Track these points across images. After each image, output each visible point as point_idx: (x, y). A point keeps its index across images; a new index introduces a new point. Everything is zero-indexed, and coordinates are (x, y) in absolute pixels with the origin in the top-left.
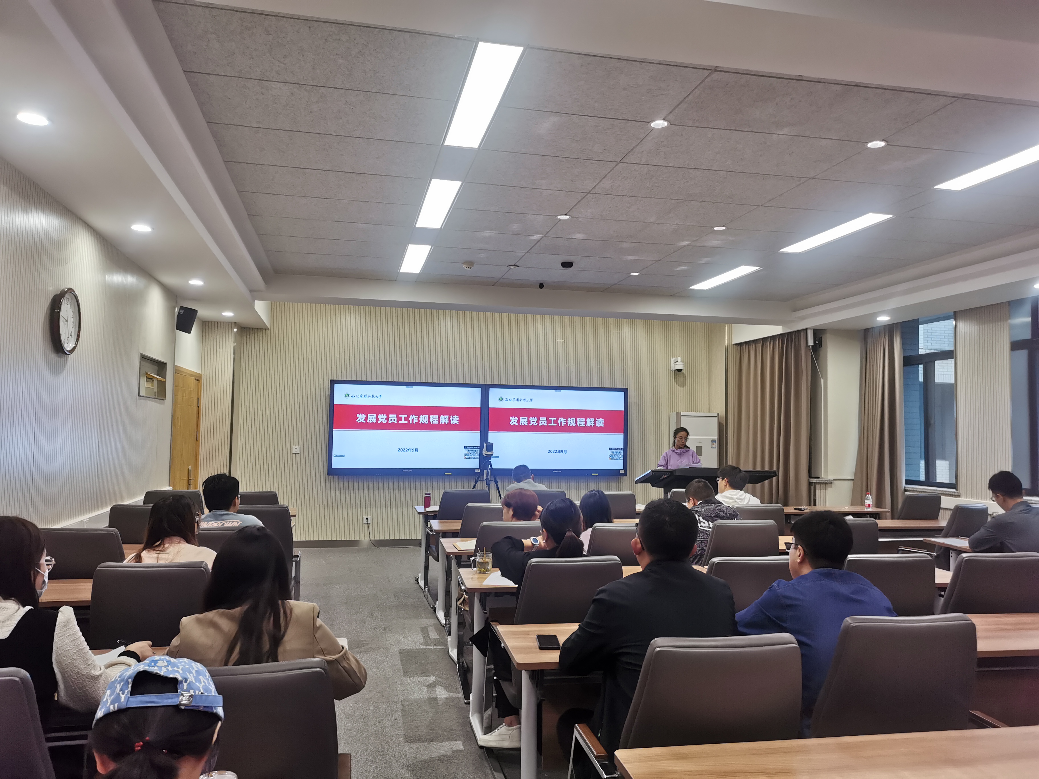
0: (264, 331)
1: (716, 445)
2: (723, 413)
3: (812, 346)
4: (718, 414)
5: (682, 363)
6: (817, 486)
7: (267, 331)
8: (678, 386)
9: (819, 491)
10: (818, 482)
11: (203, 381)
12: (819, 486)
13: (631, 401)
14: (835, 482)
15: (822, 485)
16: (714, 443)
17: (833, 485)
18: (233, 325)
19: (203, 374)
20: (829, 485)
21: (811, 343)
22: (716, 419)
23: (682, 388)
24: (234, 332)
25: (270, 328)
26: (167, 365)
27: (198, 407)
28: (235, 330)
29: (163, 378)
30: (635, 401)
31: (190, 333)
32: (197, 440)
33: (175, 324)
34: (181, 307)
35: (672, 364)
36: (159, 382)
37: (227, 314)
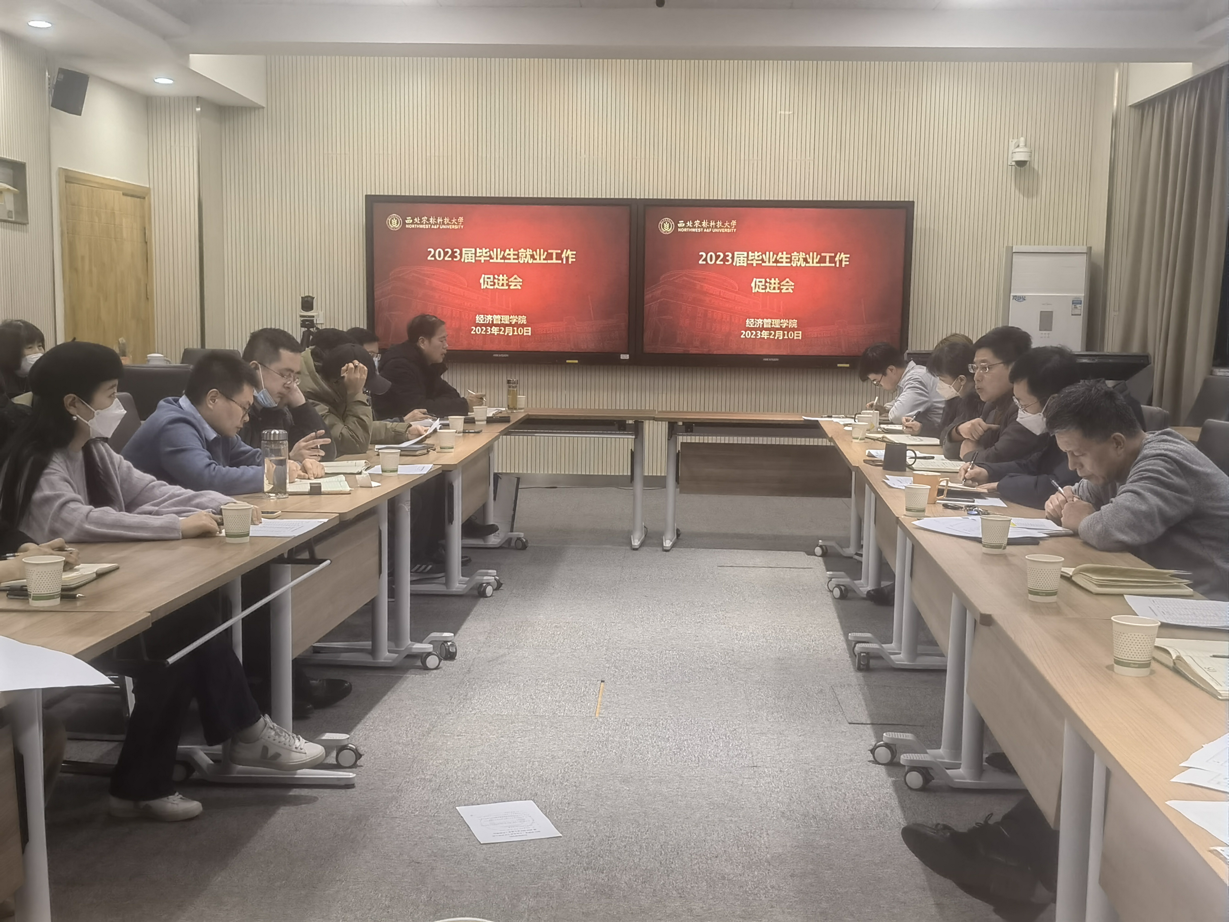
0: (257, 112)
1: (1081, 309)
2: (1099, 246)
4: (1090, 249)
5: (1027, 149)
7: (261, 110)
8: (1021, 196)
11: (154, 199)
16: (1078, 306)
18: (195, 101)
19: (152, 187)
22: (1084, 258)
23: (1030, 200)
24: (197, 113)
25: (264, 105)
26: (27, 165)
27: (146, 242)
28: (198, 109)
29: (14, 187)
30: (932, 227)
31: (80, 115)
32: (148, 298)
33: (47, 98)
34: (60, 69)
35: (1010, 152)
36: (15, 195)
37: (163, 81)
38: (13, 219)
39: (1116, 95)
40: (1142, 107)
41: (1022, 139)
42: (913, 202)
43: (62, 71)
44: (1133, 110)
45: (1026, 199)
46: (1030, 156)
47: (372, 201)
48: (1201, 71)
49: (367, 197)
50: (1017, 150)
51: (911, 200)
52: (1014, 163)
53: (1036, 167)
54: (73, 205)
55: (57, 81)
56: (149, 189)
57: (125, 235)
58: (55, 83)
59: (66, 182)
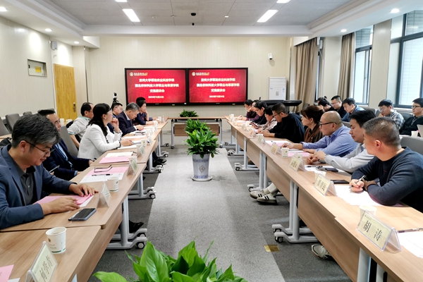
2: (288, 77)
13: (249, 73)
16: (284, 90)
18: (83, 47)
22: (285, 79)
25: (100, 48)
26: (46, 63)
28: (84, 49)
29: (43, 68)
30: (252, 73)
35: (268, 56)
37: (77, 43)
38: (44, 76)
39: (291, 43)
40: (297, 46)
41: (271, 54)
42: (248, 68)
44: (295, 46)
45: (272, 67)
46: (273, 57)
48: (310, 39)
49: (125, 69)
50: (270, 56)
52: (269, 59)
53: (274, 59)
59: (55, 67)
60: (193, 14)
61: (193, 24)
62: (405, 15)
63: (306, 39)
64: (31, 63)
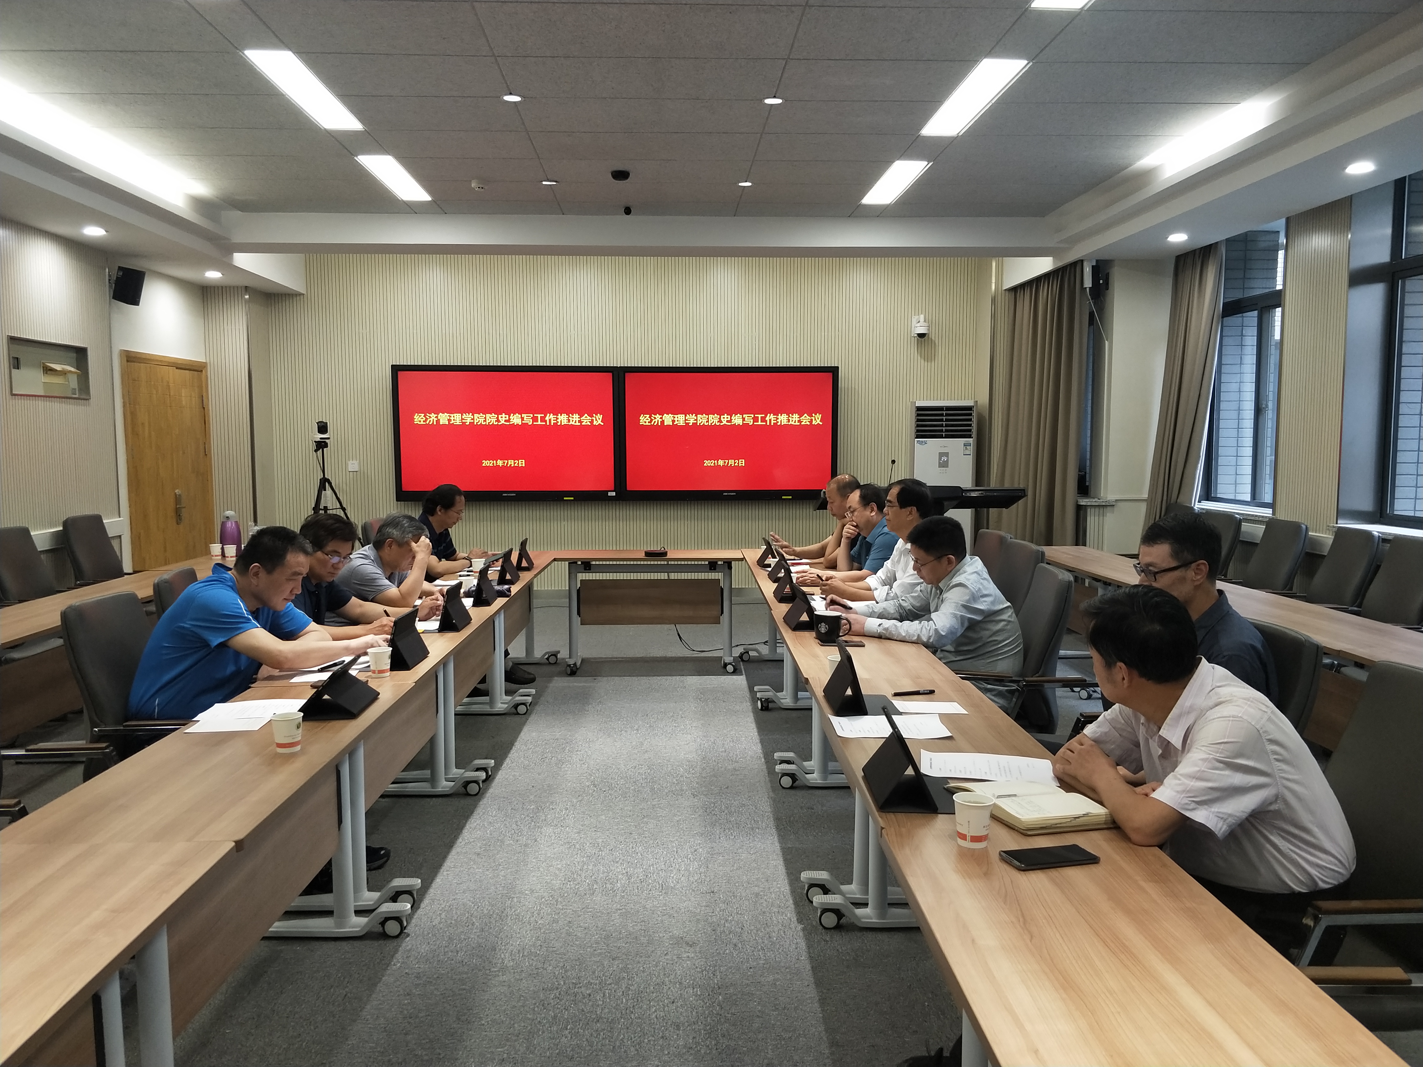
0: (298, 298)
1: (972, 450)
3: (1090, 288)
4: (976, 402)
5: (926, 324)
6: (1089, 510)
7: (302, 297)
8: (923, 361)
9: (1092, 518)
10: (1089, 504)
11: (210, 372)
12: (1093, 510)
13: (843, 386)
14: (1119, 504)
15: (1097, 510)
17: (1115, 508)
18: (243, 290)
19: (208, 361)
20: (1109, 508)
21: (1088, 283)
23: (929, 364)
24: (246, 300)
25: (305, 292)
26: (89, 350)
27: (203, 408)
28: (247, 297)
29: (77, 369)
30: (853, 386)
31: (138, 305)
32: (206, 453)
33: (107, 292)
34: (119, 267)
35: (913, 326)
36: (78, 376)
37: (213, 275)
38: (77, 396)
39: (994, 281)
40: (1014, 289)
41: (922, 317)
42: (838, 367)
43: (120, 268)
44: (1007, 292)
45: (926, 363)
46: (929, 330)
47: (396, 370)
48: (1060, 264)
49: (393, 367)
50: (919, 325)
51: (836, 365)
52: (916, 335)
53: (933, 338)
54: (134, 380)
55: (117, 277)
56: (206, 363)
57: (184, 403)
58: (115, 279)
59: (128, 361)
60: (621, 175)
61: (628, 211)
62: (1400, 184)
63: (1043, 265)
64: (21, 351)
